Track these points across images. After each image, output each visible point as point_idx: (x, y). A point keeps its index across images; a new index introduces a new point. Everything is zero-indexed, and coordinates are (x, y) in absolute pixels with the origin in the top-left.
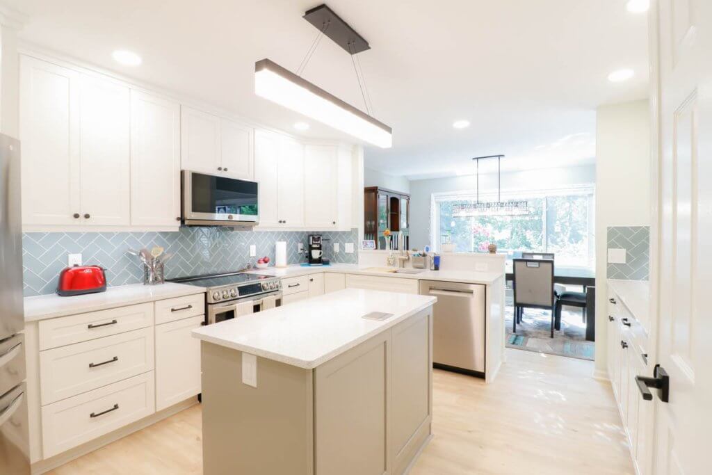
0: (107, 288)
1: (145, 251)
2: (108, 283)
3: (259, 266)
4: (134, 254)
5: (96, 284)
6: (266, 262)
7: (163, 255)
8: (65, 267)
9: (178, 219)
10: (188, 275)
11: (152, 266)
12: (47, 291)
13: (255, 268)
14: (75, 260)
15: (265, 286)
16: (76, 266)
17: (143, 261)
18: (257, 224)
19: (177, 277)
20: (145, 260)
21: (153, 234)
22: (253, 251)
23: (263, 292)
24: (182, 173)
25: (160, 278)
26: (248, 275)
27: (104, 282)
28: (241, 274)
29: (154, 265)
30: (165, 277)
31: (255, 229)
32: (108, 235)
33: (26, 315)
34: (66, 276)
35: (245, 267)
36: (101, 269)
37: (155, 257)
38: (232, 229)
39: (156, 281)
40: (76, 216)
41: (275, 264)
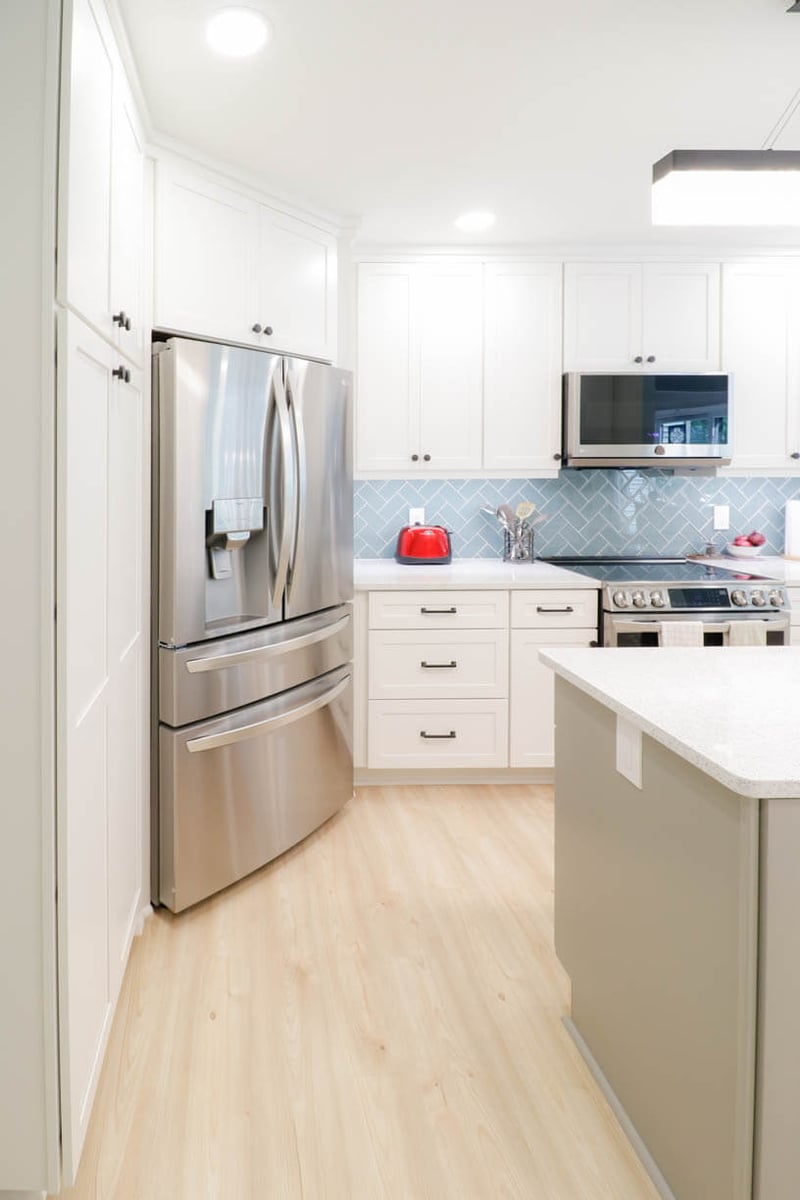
0: (453, 559)
1: (505, 508)
2: (455, 551)
3: (735, 550)
4: (491, 513)
5: (440, 552)
6: (755, 544)
7: (534, 515)
8: (405, 526)
9: (557, 457)
10: (579, 553)
11: (516, 534)
12: (386, 555)
13: (727, 554)
14: (417, 517)
15: (739, 596)
16: (417, 524)
17: (502, 525)
18: (727, 462)
19: (558, 554)
20: (505, 522)
21: (521, 481)
22: (722, 519)
23: (733, 608)
24: (565, 379)
25: (527, 553)
26: (708, 567)
27: (449, 550)
28: (690, 563)
29: (520, 532)
30: (538, 553)
31: (721, 472)
32: (458, 483)
33: (355, 582)
34: (405, 536)
35: (703, 549)
36: (446, 532)
37: (522, 518)
38: (671, 472)
39: (521, 558)
40: (415, 458)
41: (783, 552)
